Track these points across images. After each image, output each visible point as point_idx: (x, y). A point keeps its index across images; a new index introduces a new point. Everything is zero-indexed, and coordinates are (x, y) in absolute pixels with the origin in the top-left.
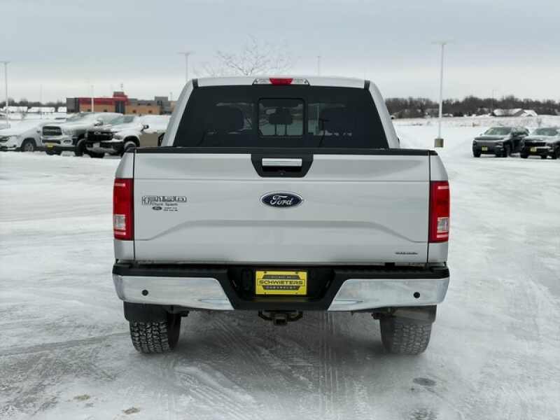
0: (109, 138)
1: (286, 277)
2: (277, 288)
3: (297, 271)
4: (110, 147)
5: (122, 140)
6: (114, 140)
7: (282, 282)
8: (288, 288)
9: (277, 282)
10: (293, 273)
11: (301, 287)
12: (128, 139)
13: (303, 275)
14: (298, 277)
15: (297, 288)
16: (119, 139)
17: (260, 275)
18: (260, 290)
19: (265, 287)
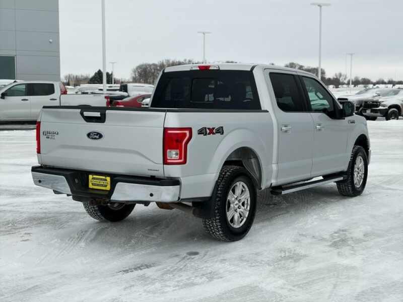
0: (377, 106)
1: (101, 179)
2: (98, 185)
3: (106, 177)
4: (377, 113)
5: (387, 108)
6: (381, 108)
7: (100, 182)
8: (102, 185)
9: (97, 182)
10: (104, 177)
11: (108, 186)
12: (391, 107)
13: (108, 179)
14: (106, 180)
15: (106, 186)
16: (384, 106)
17: (91, 177)
18: (91, 186)
19: (92, 184)
